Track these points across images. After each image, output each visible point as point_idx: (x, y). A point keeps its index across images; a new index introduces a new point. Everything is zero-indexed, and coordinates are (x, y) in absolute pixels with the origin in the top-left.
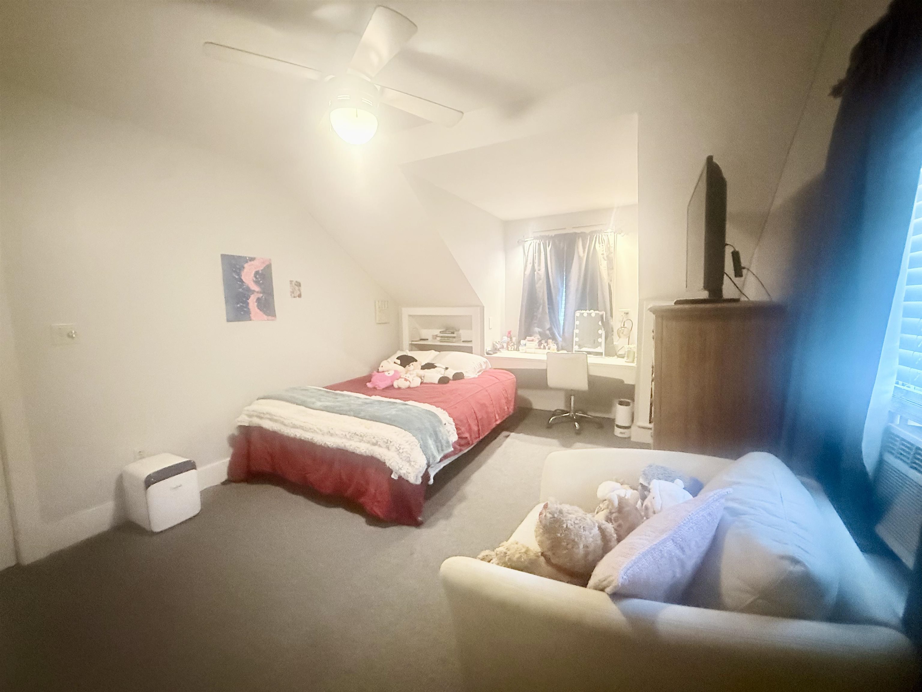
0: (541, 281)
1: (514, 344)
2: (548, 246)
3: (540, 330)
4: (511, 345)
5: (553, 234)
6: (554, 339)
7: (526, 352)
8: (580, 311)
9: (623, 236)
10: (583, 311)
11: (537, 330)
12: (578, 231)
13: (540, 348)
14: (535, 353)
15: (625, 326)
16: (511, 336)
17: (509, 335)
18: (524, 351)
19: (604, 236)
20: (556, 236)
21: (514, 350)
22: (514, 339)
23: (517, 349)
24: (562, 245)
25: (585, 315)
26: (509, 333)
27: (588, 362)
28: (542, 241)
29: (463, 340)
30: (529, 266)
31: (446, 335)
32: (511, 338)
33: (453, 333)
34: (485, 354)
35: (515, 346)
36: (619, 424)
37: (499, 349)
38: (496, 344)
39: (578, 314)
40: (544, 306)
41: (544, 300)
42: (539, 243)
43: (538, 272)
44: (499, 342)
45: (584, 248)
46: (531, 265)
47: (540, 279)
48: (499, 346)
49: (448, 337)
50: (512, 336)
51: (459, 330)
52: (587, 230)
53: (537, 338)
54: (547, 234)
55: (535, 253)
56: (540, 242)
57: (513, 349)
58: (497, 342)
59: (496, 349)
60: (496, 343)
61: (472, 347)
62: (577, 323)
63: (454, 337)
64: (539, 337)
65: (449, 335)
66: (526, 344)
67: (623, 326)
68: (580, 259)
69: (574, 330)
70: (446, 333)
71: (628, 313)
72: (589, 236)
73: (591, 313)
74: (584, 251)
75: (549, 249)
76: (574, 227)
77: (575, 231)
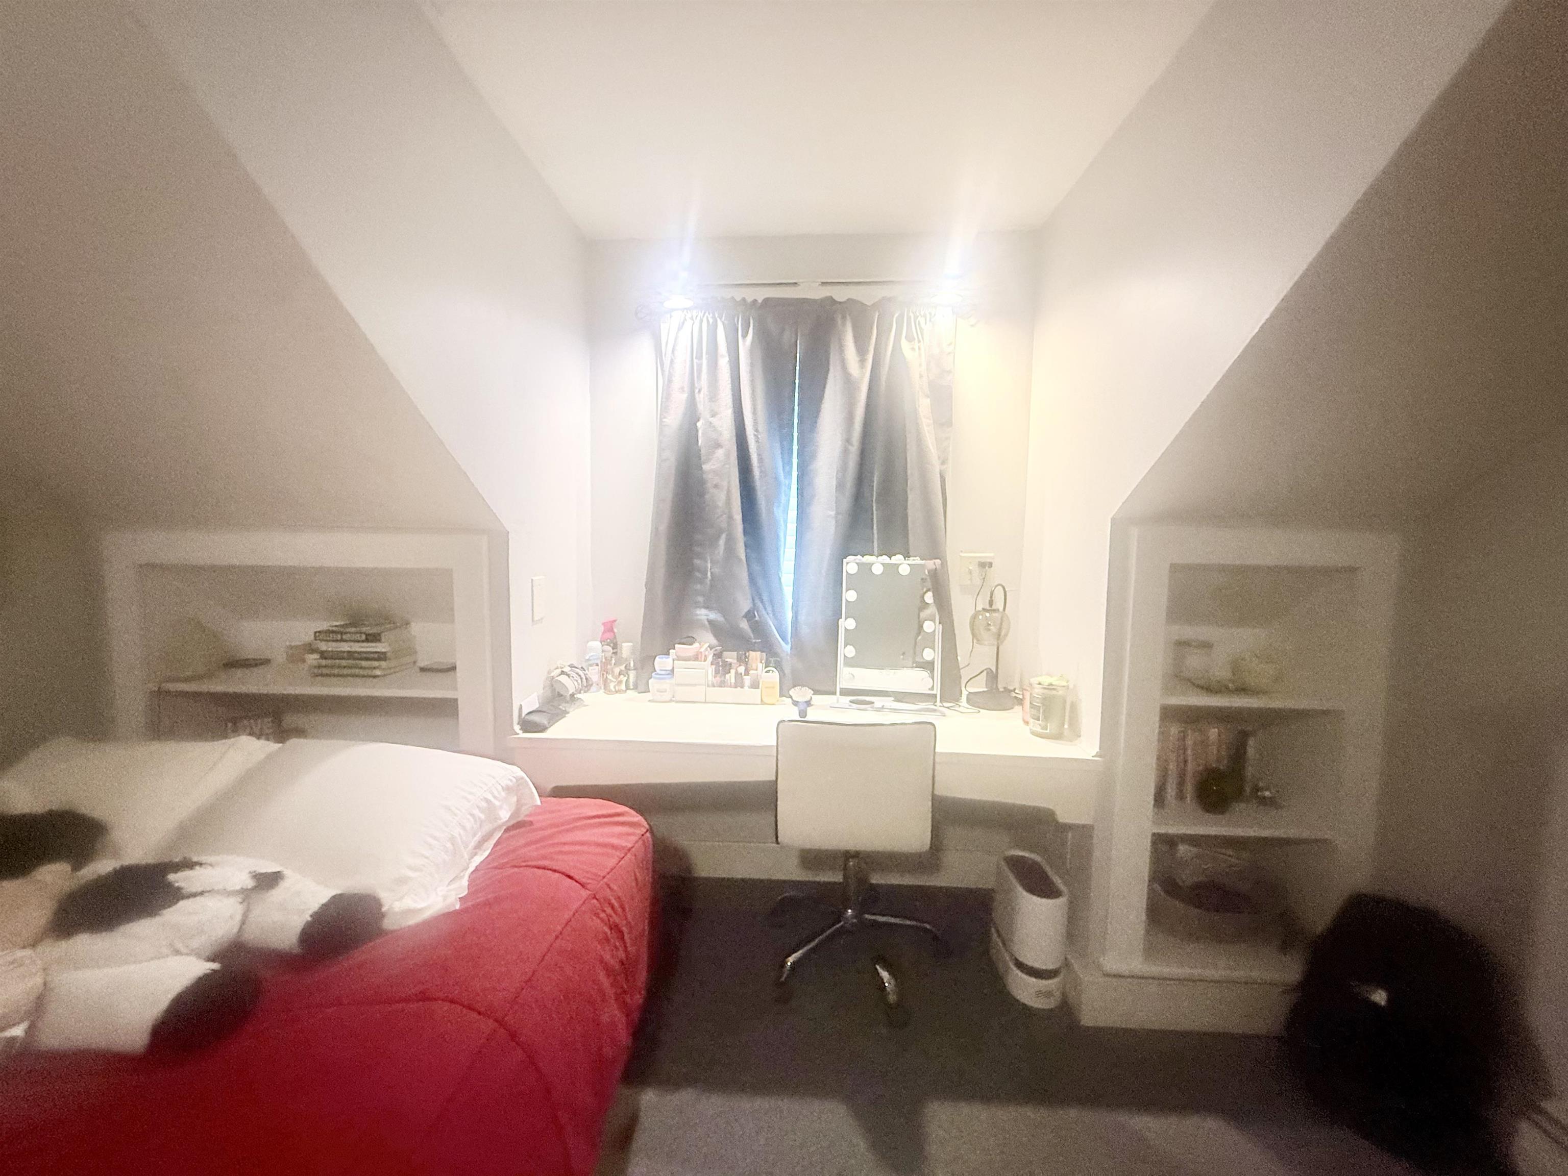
0: (720, 453)
1: (627, 668)
3: (713, 616)
4: (617, 671)
5: (761, 295)
6: (768, 648)
7: (673, 701)
8: (859, 557)
9: (972, 326)
10: (868, 559)
11: (703, 614)
12: (840, 294)
13: (722, 684)
14: (705, 702)
15: (994, 607)
16: (615, 637)
17: (608, 635)
18: (667, 696)
20: (766, 300)
21: (627, 688)
22: (626, 648)
23: (641, 687)
24: (787, 336)
25: (877, 569)
26: (609, 627)
27: (936, 751)
28: (721, 317)
29: (422, 665)
30: (680, 399)
31: (345, 647)
32: (615, 646)
33: (373, 638)
34: (517, 728)
35: (632, 674)
36: (1030, 960)
37: (572, 695)
38: (563, 678)
39: (851, 565)
40: (730, 540)
41: (730, 517)
42: (711, 321)
43: (711, 419)
44: (571, 666)
45: (861, 351)
46: (685, 396)
47: (718, 445)
48: (570, 685)
49: (351, 655)
50: (619, 640)
51: (407, 624)
52: (867, 296)
53: (706, 642)
55: (700, 357)
56: (714, 317)
57: (623, 687)
58: (567, 669)
59: (560, 695)
60: (563, 673)
61: (456, 700)
62: (850, 596)
63: (382, 657)
64: (714, 641)
65: (356, 647)
66: (673, 670)
67: (988, 607)
68: (849, 384)
69: (840, 620)
70: (346, 641)
71: (991, 565)
72: (877, 314)
73: (897, 566)
74: (862, 361)
75: (745, 344)
76: (823, 284)
77: (828, 294)
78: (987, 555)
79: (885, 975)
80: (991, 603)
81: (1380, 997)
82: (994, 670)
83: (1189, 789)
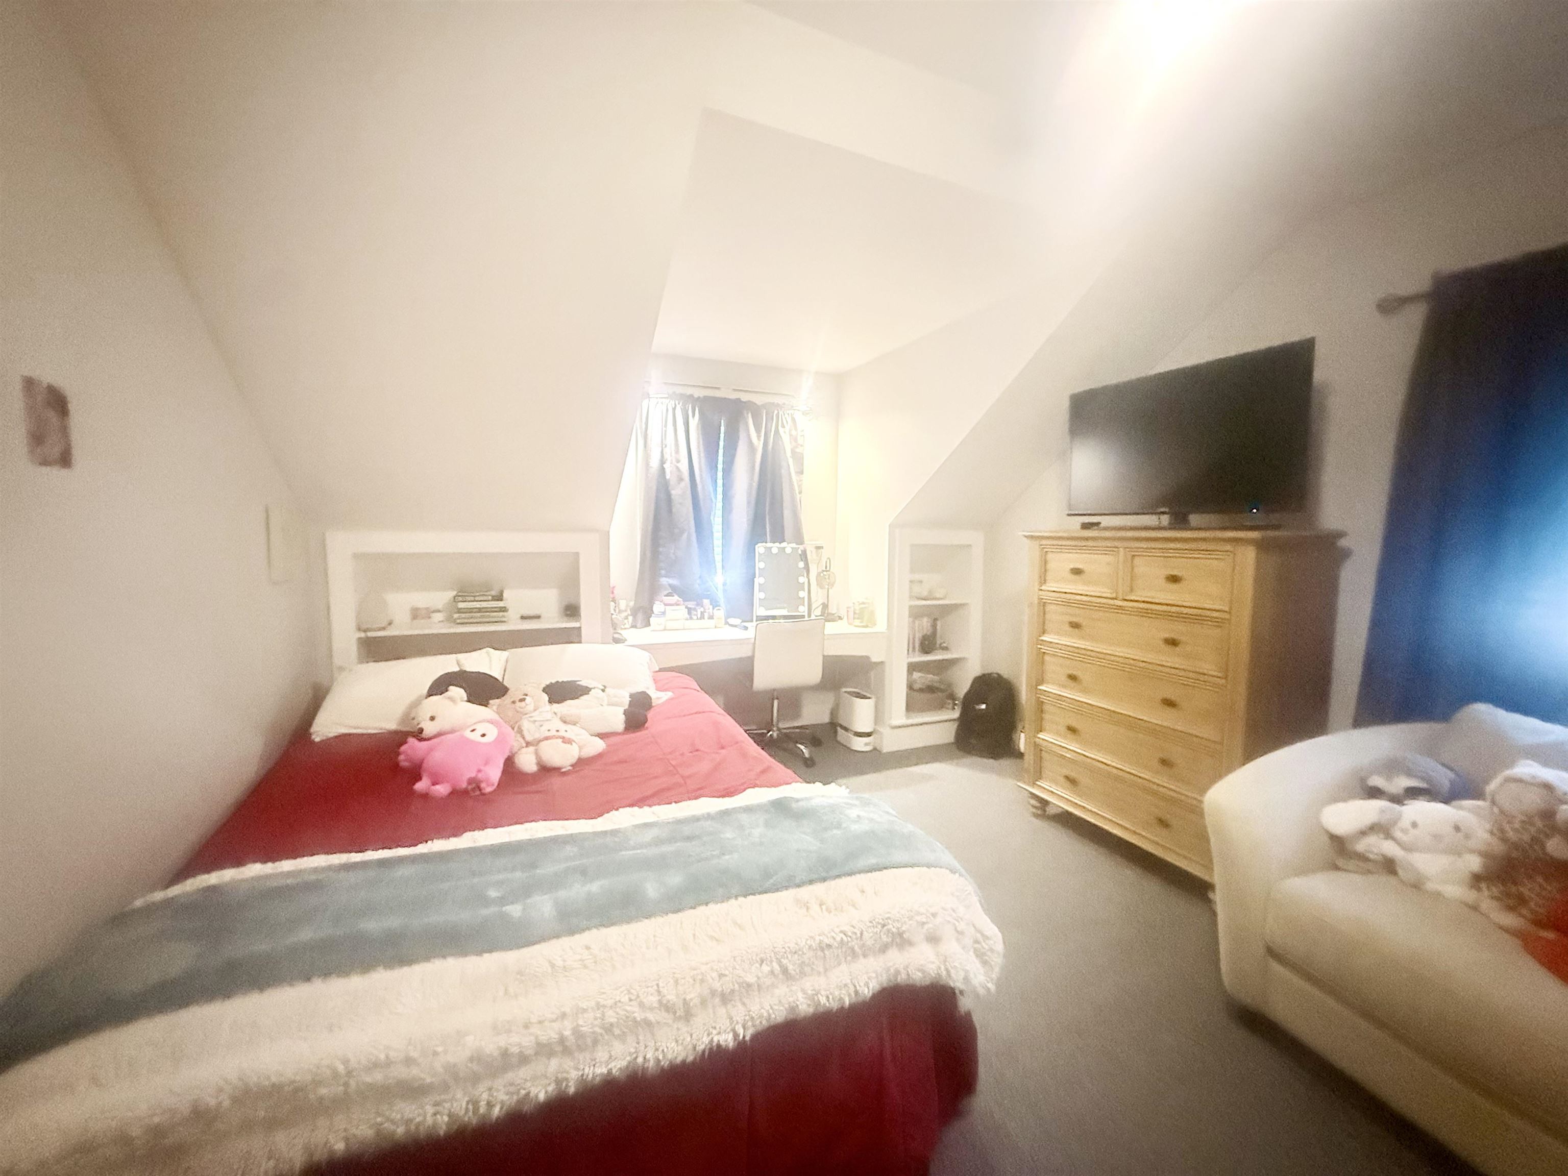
0: (682, 484)
2: (694, 416)
3: (672, 581)
5: (699, 393)
7: (665, 630)
8: (762, 544)
10: (769, 545)
11: (664, 581)
12: (745, 397)
13: (691, 618)
14: (684, 629)
15: (828, 569)
16: (615, 597)
17: (613, 595)
18: (662, 627)
19: (786, 415)
20: (706, 399)
24: (715, 419)
25: (774, 550)
28: (679, 404)
31: (478, 605)
32: (616, 602)
36: (857, 729)
39: (760, 548)
42: (674, 406)
43: (677, 465)
45: (758, 431)
46: (659, 449)
47: (680, 479)
49: (482, 610)
52: (758, 400)
54: (689, 391)
56: (674, 403)
61: (578, 630)
62: (760, 565)
64: (678, 596)
65: (484, 604)
66: (665, 611)
67: (824, 569)
68: (752, 448)
69: (755, 579)
70: (477, 601)
71: (822, 547)
72: (765, 411)
73: (784, 548)
74: (759, 437)
75: (694, 422)
76: (735, 390)
77: (737, 397)
78: (819, 543)
79: (802, 747)
80: (826, 568)
81: (983, 706)
82: (826, 603)
83: (917, 645)
